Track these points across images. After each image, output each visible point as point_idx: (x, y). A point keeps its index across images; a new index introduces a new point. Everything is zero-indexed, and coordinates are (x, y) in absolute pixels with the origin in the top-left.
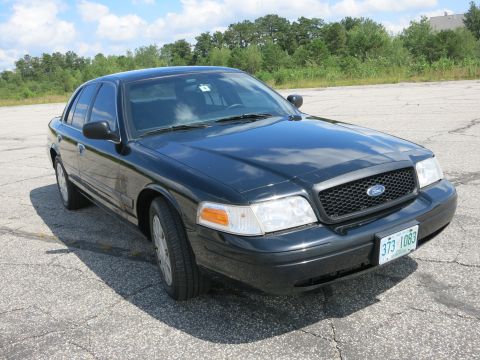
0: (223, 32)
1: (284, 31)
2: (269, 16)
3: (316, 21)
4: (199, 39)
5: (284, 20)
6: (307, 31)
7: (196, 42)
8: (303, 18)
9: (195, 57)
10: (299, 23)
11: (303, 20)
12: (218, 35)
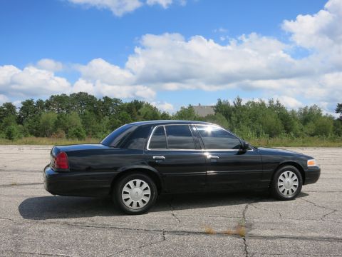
0: (44, 101)
1: (92, 104)
2: (81, 93)
3: (116, 100)
4: (23, 103)
5: (92, 97)
6: (109, 106)
7: (21, 106)
8: (106, 97)
9: (20, 116)
10: (103, 100)
11: (107, 99)
12: (40, 103)
